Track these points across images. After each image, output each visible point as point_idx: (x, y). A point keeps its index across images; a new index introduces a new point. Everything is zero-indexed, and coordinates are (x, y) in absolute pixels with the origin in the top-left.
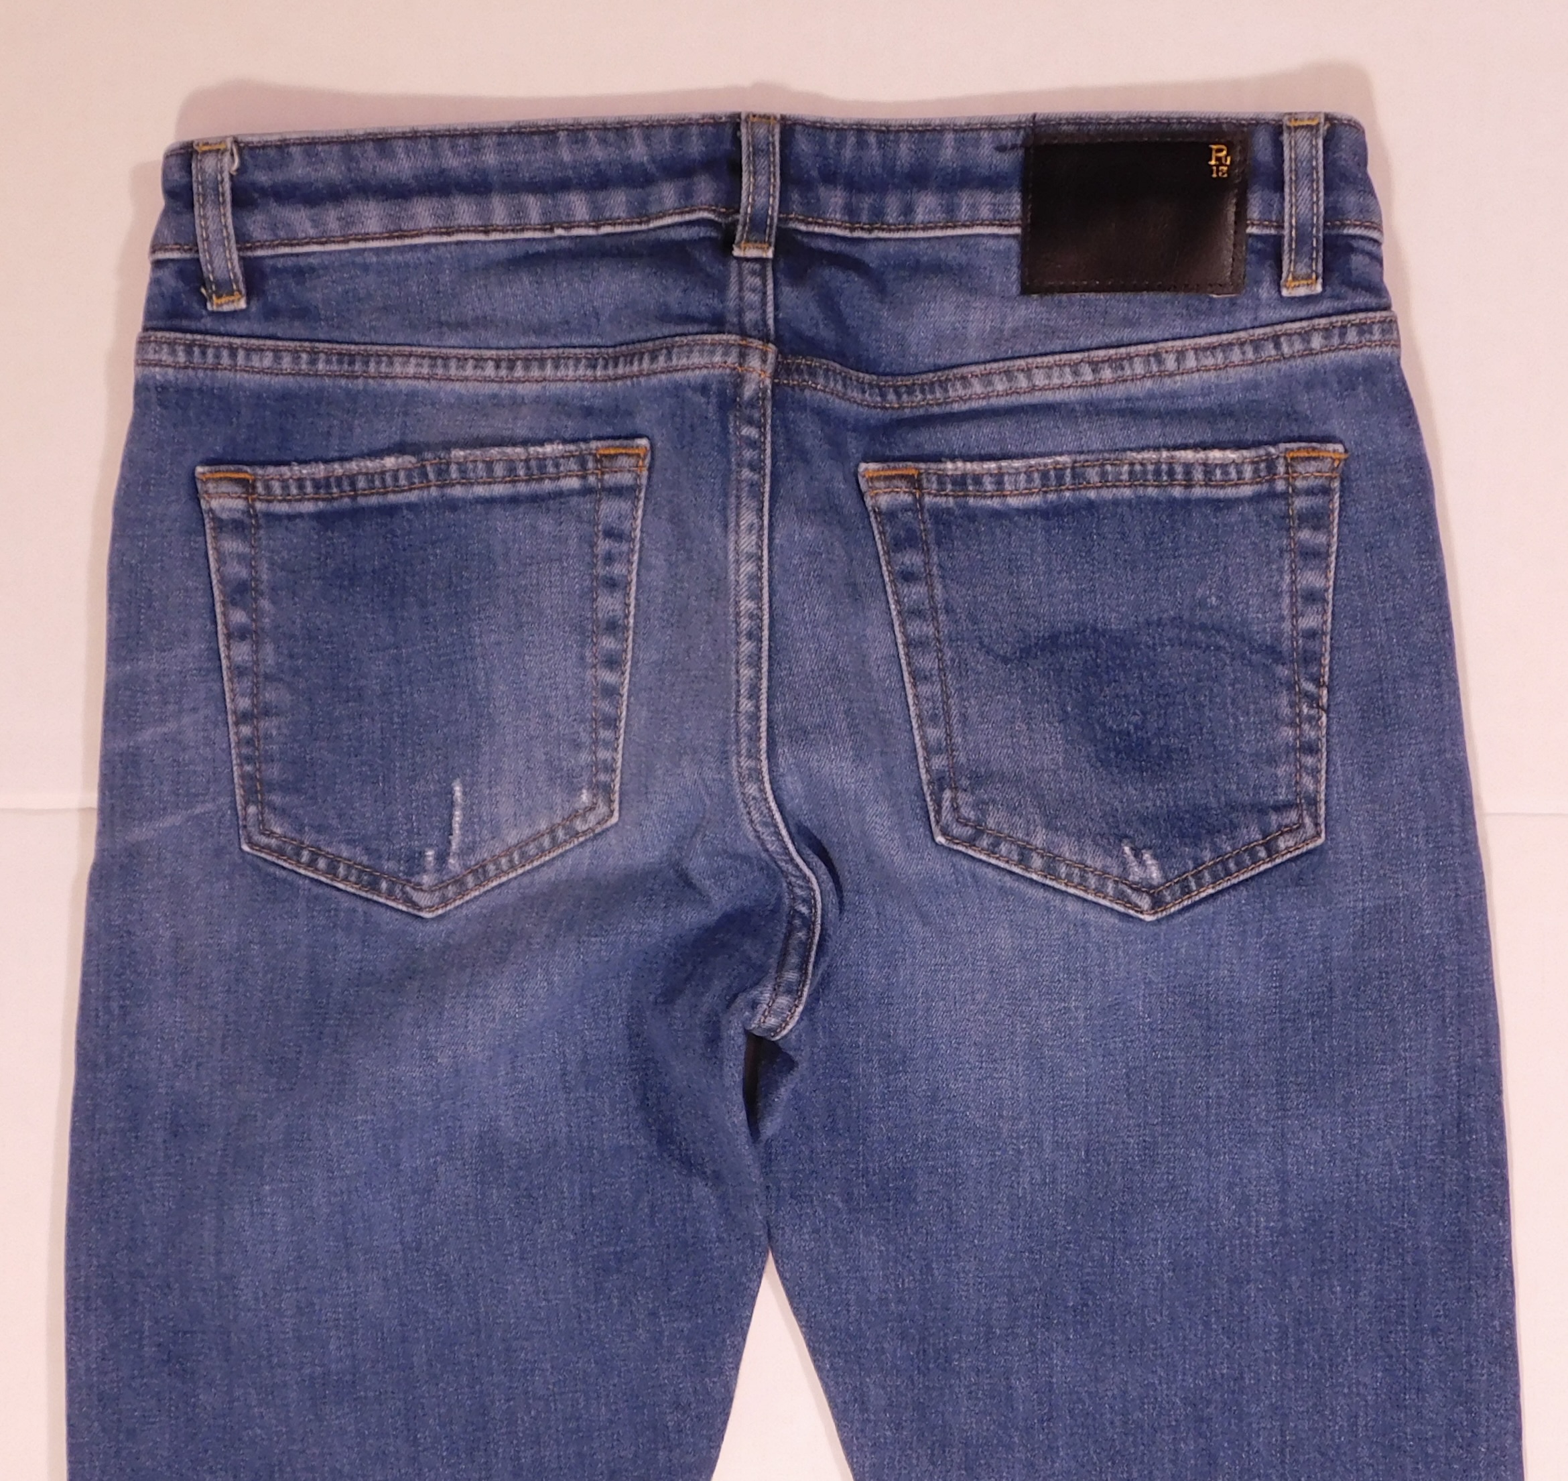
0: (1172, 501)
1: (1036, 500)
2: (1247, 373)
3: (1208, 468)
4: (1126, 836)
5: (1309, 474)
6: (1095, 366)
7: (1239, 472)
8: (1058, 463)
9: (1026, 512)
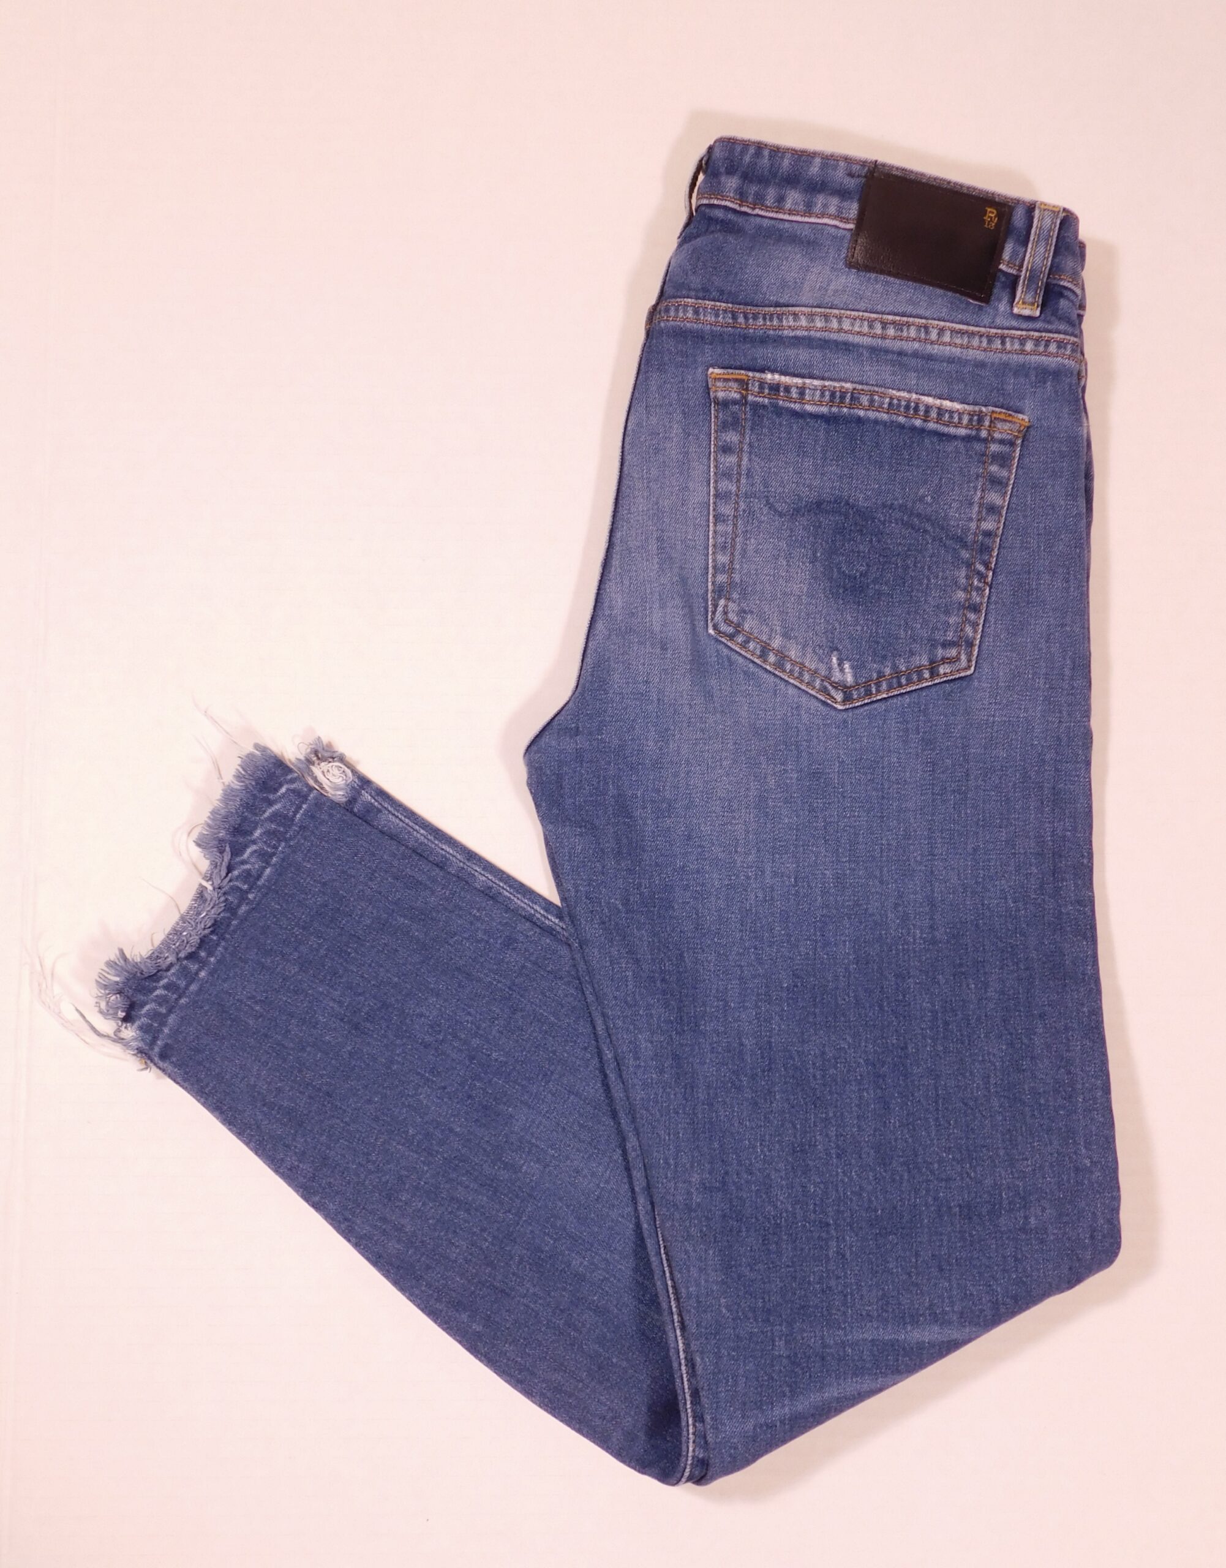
0: (913, 428)
1: (824, 410)
2: (980, 356)
3: (941, 411)
4: (837, 649)
5: (1003, 430)
6: (885, 325)
7: (960, 419)
8: (842, 387)
9: (815, 416)
